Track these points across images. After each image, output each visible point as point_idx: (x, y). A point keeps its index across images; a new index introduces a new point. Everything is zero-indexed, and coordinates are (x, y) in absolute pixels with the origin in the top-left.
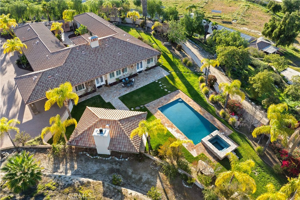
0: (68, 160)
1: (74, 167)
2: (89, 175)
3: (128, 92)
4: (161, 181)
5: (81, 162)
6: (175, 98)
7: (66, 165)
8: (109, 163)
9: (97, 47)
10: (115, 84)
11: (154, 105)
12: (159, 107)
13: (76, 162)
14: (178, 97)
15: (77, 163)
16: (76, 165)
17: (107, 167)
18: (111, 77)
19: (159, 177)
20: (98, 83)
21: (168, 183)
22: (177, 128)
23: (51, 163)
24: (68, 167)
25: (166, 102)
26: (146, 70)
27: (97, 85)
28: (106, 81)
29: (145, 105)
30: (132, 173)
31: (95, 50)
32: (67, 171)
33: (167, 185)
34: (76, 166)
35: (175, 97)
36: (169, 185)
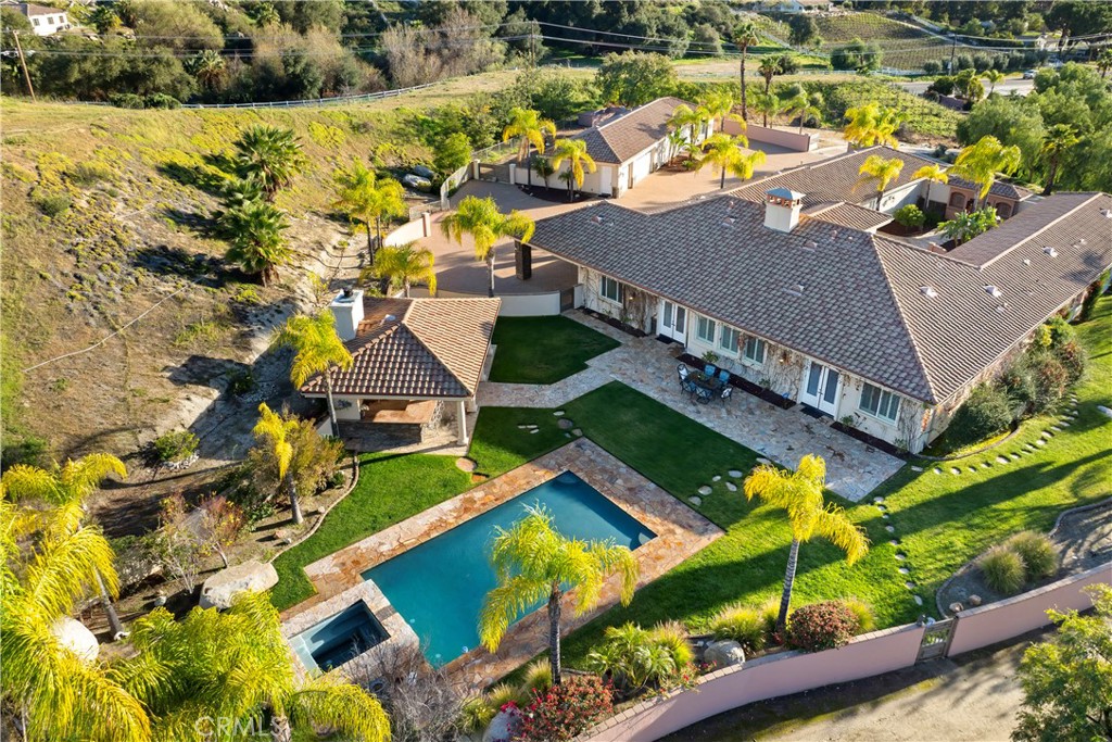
6: (650, 520)
9: (778, 232)
10: (696, 362)
11: (592, 461)
14: (660, 528)
18: (701, 334)
20: (667, 322)
25: (619, 493)
26: (836, 425)
27: (662, 329)
29: (582, 438)
35: (658, 520)
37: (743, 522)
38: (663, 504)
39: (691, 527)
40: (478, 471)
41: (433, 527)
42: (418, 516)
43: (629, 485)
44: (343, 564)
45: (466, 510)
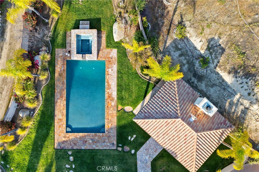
0: (231, 115)
1: (230, 104)
2: (220, 86)
4: (166, 42)
5: (221, 106)
6: (72, 136)
7: (235, 110)
8: (199, 88)
11: (104, 142)
12: (101, 134)
13: (226, 109)
14: (68, 136)
15: (225, 106)
16: (227, 105)
17: (203, 85)
23: (247, 122)
24: (234, 107)
25: (87, 137)
30: (184, 65)
32: (237, 103)
35: (71, 138)
36: (161, 35)
37: (54, 156)
38: (75, 144)
39: (63, 143)
40: (123, 110)
41: (109, 85)
42: (116, 84)
43: (87, 142)
44: (112, 58)
45: (109, 97)
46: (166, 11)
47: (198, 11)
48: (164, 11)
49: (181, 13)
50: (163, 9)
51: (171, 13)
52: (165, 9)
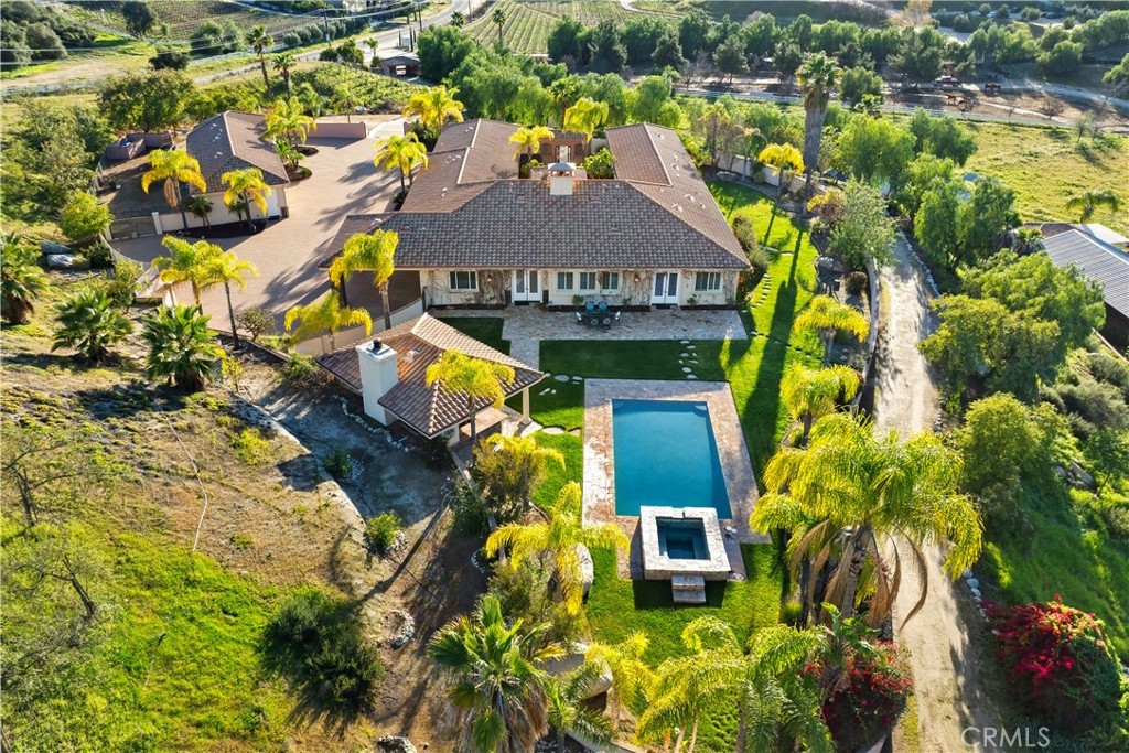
0: (302, 399)
1: (297, 413)
3: (577, 338)
4: (431, 525)
5: (319, 411)
7: (289, 405)
8: (366, 439)
9: (565, 197)
10: (564, 309)
12: (621, 398)
13: (310, 407)
14: (702, 398)
15: (311, 410)
16: (306, 413)
17: (355, 443)
18: (560, 286)
19: (439, 514)
20: (520, 289)
21: (443, 535)
22: (610, 460)
23: (270, 389)
24: (289, 408)
25: (656, 394)
26: (684, 308)
27: (516, 296)
28: (546, 294)
29: (587, 381)
30: (391, 478)
31: (555, 203)
32: (280, 413)
33: (436, 537)
34: (303, 414)
35: (693, 395)
36: (442, 539)
46: (413, 596)
47: (318, 548)
48: (417, 597)
49: (368, 569)
50: (422, 602)
51: (396, 588)
52: (414, 601)
